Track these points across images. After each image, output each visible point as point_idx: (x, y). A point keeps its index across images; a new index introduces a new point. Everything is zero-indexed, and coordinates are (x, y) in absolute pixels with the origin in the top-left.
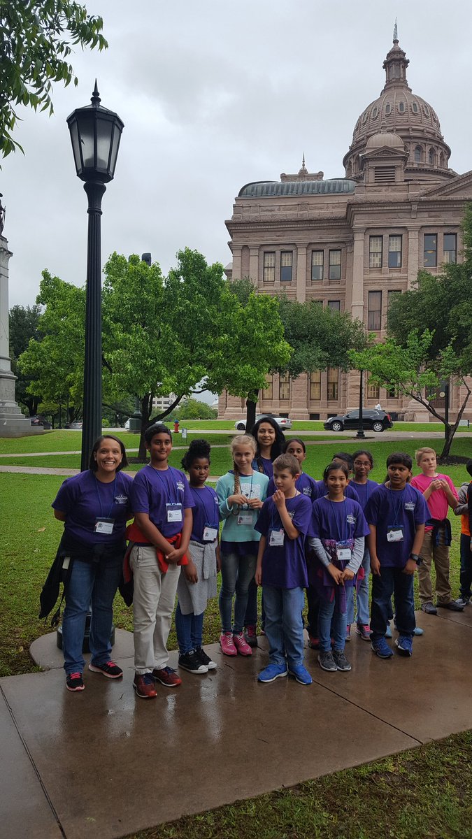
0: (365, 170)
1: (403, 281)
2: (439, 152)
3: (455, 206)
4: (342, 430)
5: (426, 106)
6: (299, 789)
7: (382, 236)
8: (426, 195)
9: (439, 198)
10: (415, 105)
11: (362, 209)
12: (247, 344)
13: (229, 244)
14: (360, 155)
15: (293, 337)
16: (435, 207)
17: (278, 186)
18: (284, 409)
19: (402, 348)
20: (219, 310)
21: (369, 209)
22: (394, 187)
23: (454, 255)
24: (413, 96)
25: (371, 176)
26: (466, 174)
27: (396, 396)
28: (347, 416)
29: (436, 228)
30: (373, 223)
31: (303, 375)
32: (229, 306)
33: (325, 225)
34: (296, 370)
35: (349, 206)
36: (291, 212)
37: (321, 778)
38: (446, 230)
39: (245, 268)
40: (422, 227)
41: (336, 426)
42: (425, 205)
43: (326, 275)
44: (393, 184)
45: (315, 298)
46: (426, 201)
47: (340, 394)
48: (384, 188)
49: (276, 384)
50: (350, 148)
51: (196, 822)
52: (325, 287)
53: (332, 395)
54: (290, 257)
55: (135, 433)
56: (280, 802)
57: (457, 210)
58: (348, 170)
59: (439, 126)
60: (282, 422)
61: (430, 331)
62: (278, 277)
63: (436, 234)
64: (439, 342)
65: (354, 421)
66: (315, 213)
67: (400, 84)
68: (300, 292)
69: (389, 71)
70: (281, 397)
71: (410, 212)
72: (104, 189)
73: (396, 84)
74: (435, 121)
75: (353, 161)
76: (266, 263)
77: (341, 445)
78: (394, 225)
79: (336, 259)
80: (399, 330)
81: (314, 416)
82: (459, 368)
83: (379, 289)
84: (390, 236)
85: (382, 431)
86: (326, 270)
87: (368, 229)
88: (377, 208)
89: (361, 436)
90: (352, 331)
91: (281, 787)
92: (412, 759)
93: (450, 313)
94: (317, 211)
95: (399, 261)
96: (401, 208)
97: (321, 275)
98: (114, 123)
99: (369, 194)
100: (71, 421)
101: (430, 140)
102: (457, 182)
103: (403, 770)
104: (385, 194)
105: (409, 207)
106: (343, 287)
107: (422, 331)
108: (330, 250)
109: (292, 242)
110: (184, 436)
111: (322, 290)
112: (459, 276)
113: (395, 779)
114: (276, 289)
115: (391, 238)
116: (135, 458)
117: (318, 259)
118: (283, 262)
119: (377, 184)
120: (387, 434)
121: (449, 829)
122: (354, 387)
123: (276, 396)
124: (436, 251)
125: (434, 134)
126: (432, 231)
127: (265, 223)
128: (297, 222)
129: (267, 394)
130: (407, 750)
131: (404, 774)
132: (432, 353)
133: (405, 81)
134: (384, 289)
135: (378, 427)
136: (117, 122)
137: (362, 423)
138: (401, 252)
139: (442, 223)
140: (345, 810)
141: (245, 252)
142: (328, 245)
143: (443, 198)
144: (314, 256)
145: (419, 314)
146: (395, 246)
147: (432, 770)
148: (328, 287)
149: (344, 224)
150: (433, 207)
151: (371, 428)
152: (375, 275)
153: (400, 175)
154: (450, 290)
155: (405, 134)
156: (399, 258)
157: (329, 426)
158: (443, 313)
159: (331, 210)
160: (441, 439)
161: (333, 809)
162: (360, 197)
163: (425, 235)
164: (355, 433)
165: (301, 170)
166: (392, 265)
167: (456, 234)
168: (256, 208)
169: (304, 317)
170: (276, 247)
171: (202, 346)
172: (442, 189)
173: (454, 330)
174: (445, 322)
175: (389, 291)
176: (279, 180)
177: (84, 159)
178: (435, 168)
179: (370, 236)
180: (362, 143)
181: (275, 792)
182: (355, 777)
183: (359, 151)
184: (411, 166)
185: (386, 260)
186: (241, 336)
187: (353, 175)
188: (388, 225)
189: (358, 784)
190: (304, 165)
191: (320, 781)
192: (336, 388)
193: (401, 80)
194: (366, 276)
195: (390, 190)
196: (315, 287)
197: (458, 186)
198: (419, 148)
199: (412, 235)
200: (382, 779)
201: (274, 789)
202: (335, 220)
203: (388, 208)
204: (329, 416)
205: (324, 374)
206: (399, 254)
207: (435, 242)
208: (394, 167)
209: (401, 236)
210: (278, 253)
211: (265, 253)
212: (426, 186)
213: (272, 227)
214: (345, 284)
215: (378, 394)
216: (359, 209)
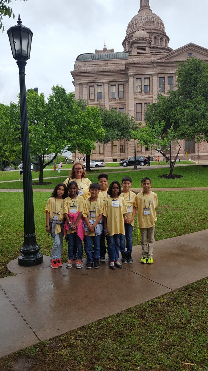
0: (133, 48)
1: (151, 98)
2: (164, 40)
3: (172, 64)
4: (127, 166)
5: (158, 18)
6: (127, 311)
7: (141, 78)
8: (159, 59)
9: (165, 61)
10: (153, 17)
11: (132, 66)
12: (85, 130)
13: (73, 82)
14: (130, 41)
15: (105, 125)
16: (164, 65)
17: (94, 55)
18: (102, 158)
19: (153, 129)
20: (72, 114)
21: (135, 66)
22: (145, 56)
23: (172, 87)
24: (152, 13)
25: (135, 51)
26: (177, 50)
27: (149, 150)
28: (129, 160)
29: (164, 74)
30: (137, 72)
31: (110, 142)
32: (76, 112)
33: (116, 73)
34: (107, 140)
35: (126, 64)
36: (100, 68)
37: (135, 306)
38: (169, 75)
39: (81, 93)
40: (158, 74)
41: (125, 164)
42: (159, 64)
43: (117, 97)
44: (145, 54)
45: (113, 107)
46: (160, 62)
47: (126, 150)
48: (141, 56)
49: (98, 147)
50: (125, 37)
51: (89, 327)
52: (117, 102)
53: (122, 151)
54: (101, 88)
55: (36, 171)
56: (120, 317)
57: (173, 66)
58: (125, 48)
59: (164, 27)
60: (101, 163)
61: (164, 121)
62: (96, 97)
63: (164, 77)
64: (168, 126)
65: (132, 162)
66: (111, 68)
67: (147, 8)
68: (106, 105)
69: (142, 1)
70: (100, 152)
71: (153, 67)
72: (26, 63)
73: (145, 8)
74: (162, 25)
75: (127, 43)
76: (90, 91)
77: (128, 172)
78: (146, 73)
79: (121, 89)
80: (150, 120)
81: (115, 160)
82: (176, 137)
83: (141, 102)
84: (145, 78)
85: (144, 166)
86: (117, 94)
87: (135, 75)
88: (138, 66)
89: (135, 168)
90: (130, 122)
91: (120, 311)
92: (170, 296)
93: (171, 113)
94: (112, 67)
95: (149, 90)
96: (149, 65)
97: (115, 96)
98: (29, 34)
99: (135, 59)
100: (5, 167)
101: (161, 34)
102: (173, 54)
103: (166, 301)
104: (142, 59)
105: (152, 65)
106: (125, 102)
107: (160, 121)
108: (119, 85)
109: (101, 81)
110: (59, 172)
111: (116, 103)
112: (175, 96)
113: (164, 304)
114: (95, 103)
115: (145, 79)
116: (38, 183)
117: (114, 89)
118: (98, 90)
119: (138, 55)
120: (146, 166)
121: (186, 320)
122: (131, 147)
123: (98, 152)
124: (165, 85)
125: (162, 31)
126: (163, 76)
127: (89, 72)
128: (104, 72)
129: (94, 151)
130: (167, 293)
131: (167, 302)
132: (165, 130)
133: (149, 6)
134: (143, 102)
135: (142, 164)
136: (30, 33)
137: (135, 163)
138: (150, 85)
139: (167, 72)
140: (146, 317)
141: (81, 86)
142: (118, 82)
143: (167, 61)
144: (112, 88)
145: (158, 113)
146: (147, 83)
147: (178, 300)
148: (118, 102)
149: (124, 73)
150: (162, 65)
151: (139, 165)
152: (139, 96)
153: (148, 50)
154: (171, 103)
155: (149, 31)
156: (149, 88)
157: (122, 165)
158: (168, 113)
159: (118, 66)
160: (169, 168)
161: (141, 317)
162: (131, 60)
163: (160, 77)
164: (133, 167)
165: (104, 48)
166: (146, 91)
167: (173, 77)
168: (85, 66)
169: (109, 116)
170: (95, 84)
171: (65, 131)
172: (166, 56)
173: (174, 120)
174: (170, 117)
175: (145, 103)
176: (94, 53)
177: (16, 50)
178: (163, 47)
179: (136, 78)
180: (130, 35)
181: (118, 313)
182: (148, 305)
183: (129, 39)
184: (152, 46)
185: (143, 89)
186: (83, 126)
187: (127, 50)
188: (144, 73)
189: (150, 307)
190: (105, 46)
191: (135, 307)
192: (124, 147)
193: (147, 6)
194: (135, 97)
195: (144, 57)
196: (113, 102)
197: (173, 55)
198: (155, 38)
199: (154, 78)
200: (159, 305)
201: (117, 312)
202: (121, 71)
203: (143, 66)
204: (121, 160)
205: (118, 142)
206: (149, 86)
207: (164, 81)
208: (145, 47)
209: (149, 78)
210: (95, 86)
211: (90, 86)
212: (160, 55)
213: (92, 74)
214: (126, 100)
215: (142, 149)
216: (131, 66)
